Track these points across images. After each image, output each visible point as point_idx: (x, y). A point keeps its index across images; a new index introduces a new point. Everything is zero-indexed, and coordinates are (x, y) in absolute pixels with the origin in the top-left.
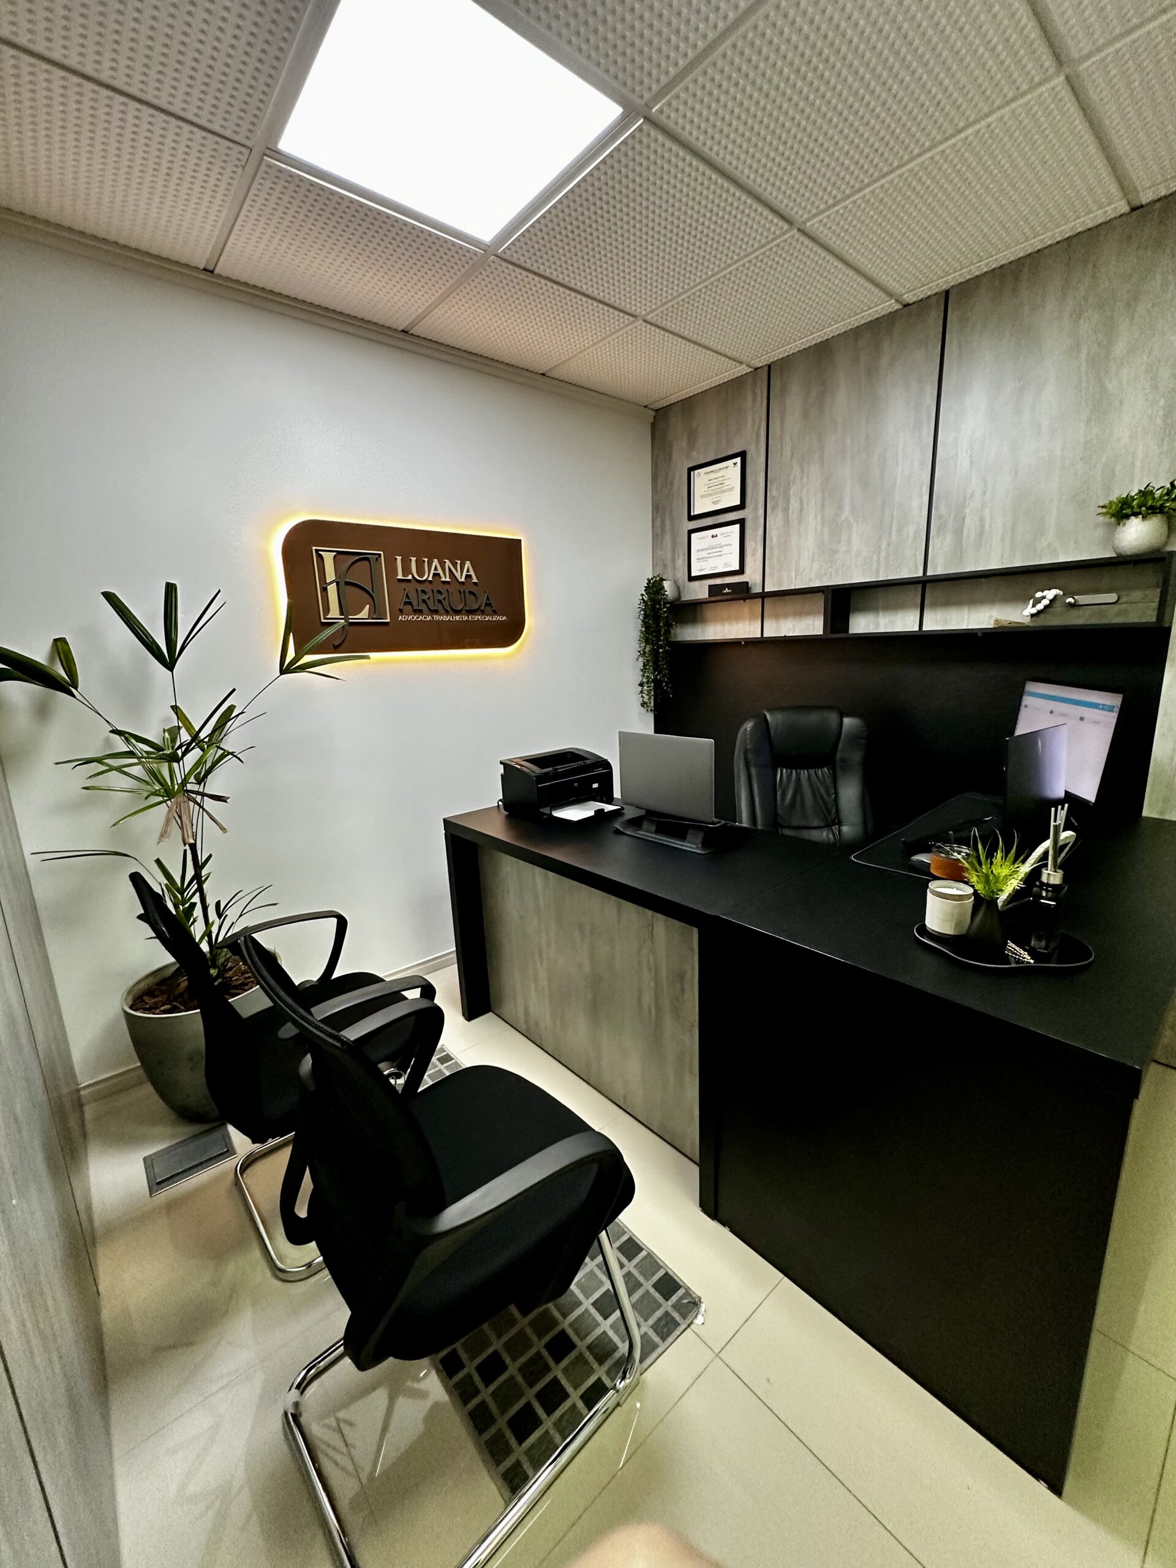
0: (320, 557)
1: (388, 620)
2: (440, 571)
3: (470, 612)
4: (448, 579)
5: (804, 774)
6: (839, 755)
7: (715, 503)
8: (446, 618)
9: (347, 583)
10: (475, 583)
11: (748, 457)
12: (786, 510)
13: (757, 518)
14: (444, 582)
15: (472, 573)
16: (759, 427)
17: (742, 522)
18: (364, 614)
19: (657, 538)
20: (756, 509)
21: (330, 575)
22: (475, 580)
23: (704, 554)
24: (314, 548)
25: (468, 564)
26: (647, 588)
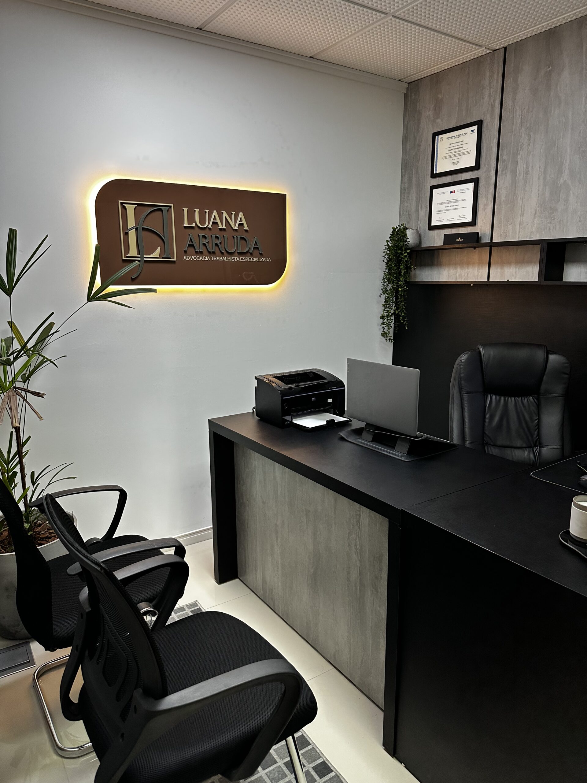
0: (125, 208)
1: (175, 260)
2: (218, 220)
4: (224, 227)
5: (511, 400)
6: (543, 387)
7: (454, 164)
9: (144, 229)
10: (246, 231)
11: (484, 125)
12: (514, 172)
13: (489, 178)
14: (221, 229)
15: (244, 222)
16: (494, 101)
17: (476, 181)
18: (156, 254)
19: (404, 193)
20: (489, 170)
21: (131, 223)
22: (246, 228)
23: (443, 207)
24: (120, 201)
25: (241, 215)
26: (392, 235)
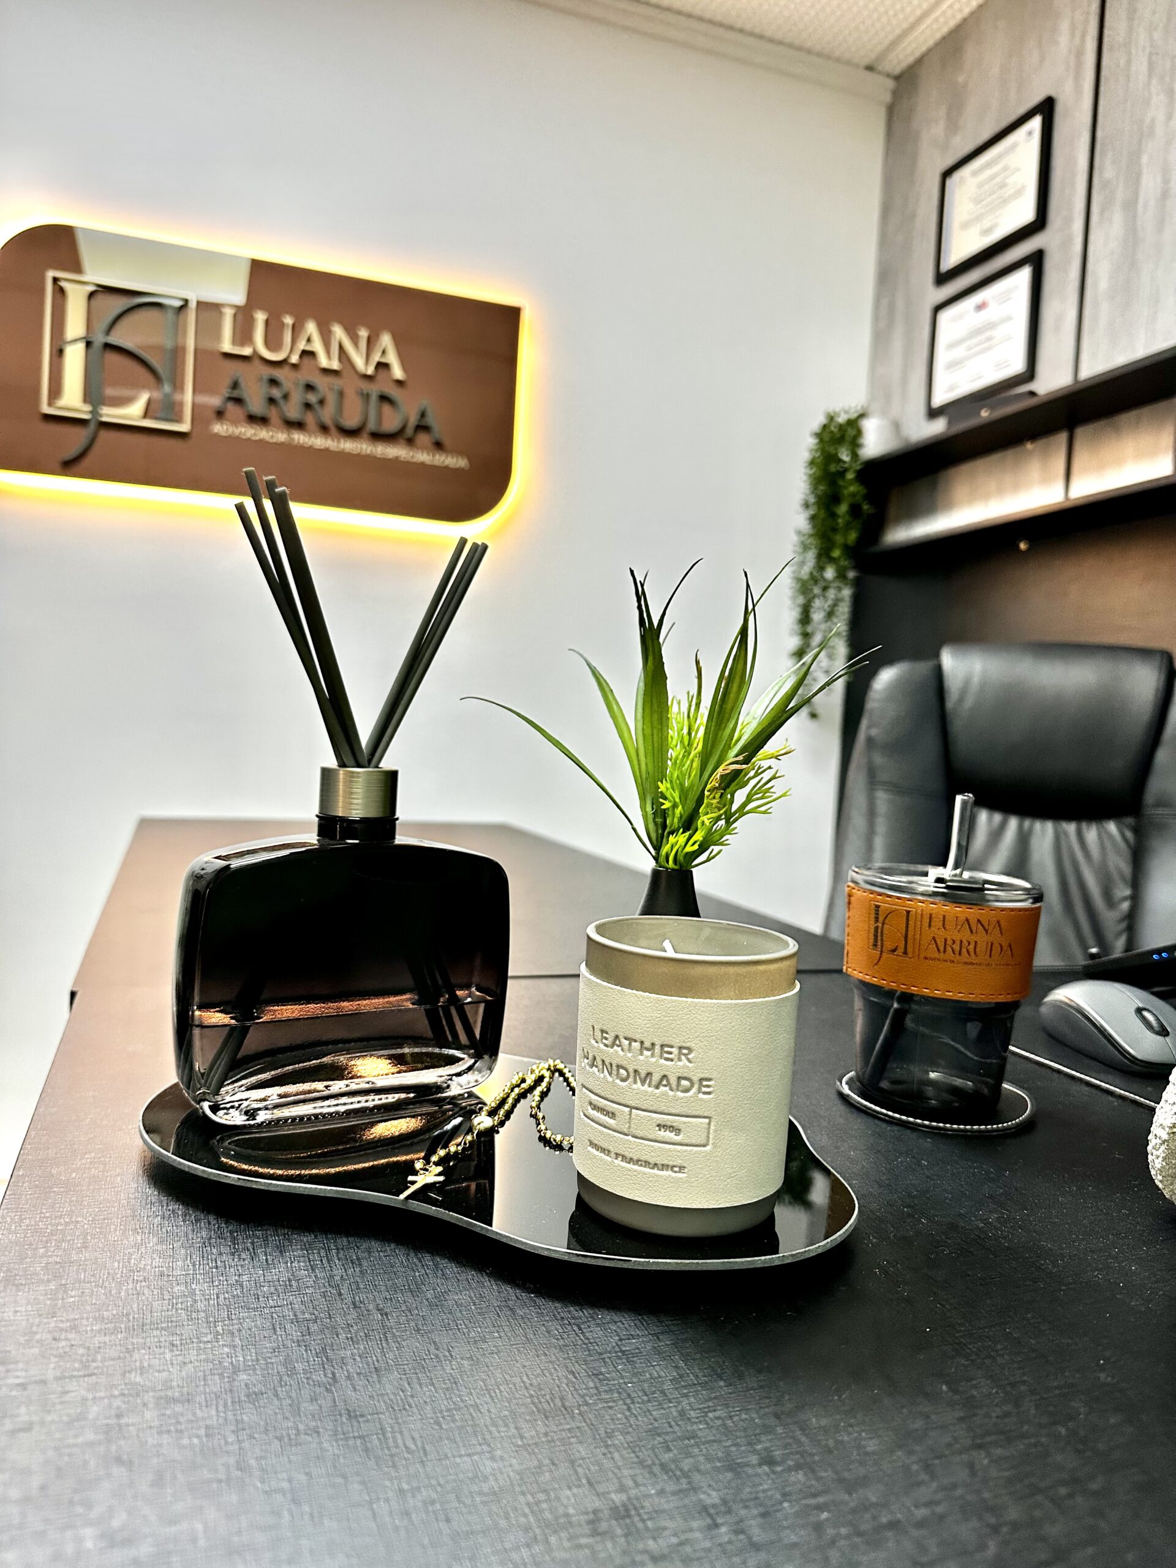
0: (62, 291)
1: (184, 427)
2: (317, 346)
3: (378, 436)
4: (335, 365)
5: (1044, 833)
6: (1150, 796)
7: (987, 232)
8: (319, 442)
9: (107, 346)
10: (399, 383)
11: (1059, 110)
12: (1131, 206)
13: (1067, 242)
14: (326, 371)
15: (392, 358)
16: (1083, 36)
17: (1037, 260)
19: (880, 339)
20: (1069, 220)
21: (75, 325)
22: (398, 372)
23: (959, 352)
24: (51, 274)
25: (386, 340)
